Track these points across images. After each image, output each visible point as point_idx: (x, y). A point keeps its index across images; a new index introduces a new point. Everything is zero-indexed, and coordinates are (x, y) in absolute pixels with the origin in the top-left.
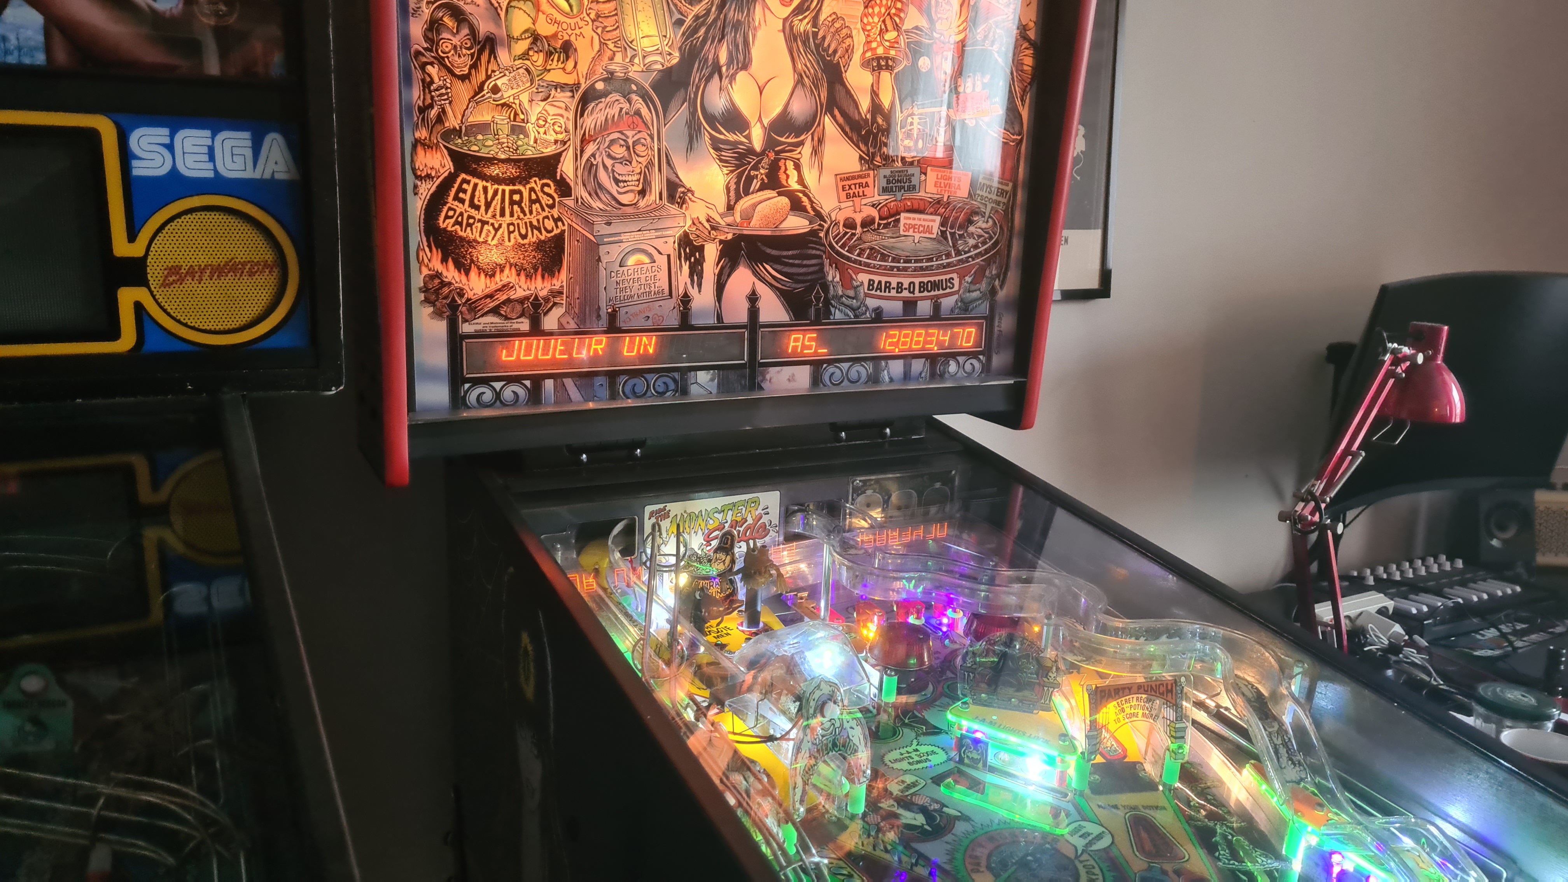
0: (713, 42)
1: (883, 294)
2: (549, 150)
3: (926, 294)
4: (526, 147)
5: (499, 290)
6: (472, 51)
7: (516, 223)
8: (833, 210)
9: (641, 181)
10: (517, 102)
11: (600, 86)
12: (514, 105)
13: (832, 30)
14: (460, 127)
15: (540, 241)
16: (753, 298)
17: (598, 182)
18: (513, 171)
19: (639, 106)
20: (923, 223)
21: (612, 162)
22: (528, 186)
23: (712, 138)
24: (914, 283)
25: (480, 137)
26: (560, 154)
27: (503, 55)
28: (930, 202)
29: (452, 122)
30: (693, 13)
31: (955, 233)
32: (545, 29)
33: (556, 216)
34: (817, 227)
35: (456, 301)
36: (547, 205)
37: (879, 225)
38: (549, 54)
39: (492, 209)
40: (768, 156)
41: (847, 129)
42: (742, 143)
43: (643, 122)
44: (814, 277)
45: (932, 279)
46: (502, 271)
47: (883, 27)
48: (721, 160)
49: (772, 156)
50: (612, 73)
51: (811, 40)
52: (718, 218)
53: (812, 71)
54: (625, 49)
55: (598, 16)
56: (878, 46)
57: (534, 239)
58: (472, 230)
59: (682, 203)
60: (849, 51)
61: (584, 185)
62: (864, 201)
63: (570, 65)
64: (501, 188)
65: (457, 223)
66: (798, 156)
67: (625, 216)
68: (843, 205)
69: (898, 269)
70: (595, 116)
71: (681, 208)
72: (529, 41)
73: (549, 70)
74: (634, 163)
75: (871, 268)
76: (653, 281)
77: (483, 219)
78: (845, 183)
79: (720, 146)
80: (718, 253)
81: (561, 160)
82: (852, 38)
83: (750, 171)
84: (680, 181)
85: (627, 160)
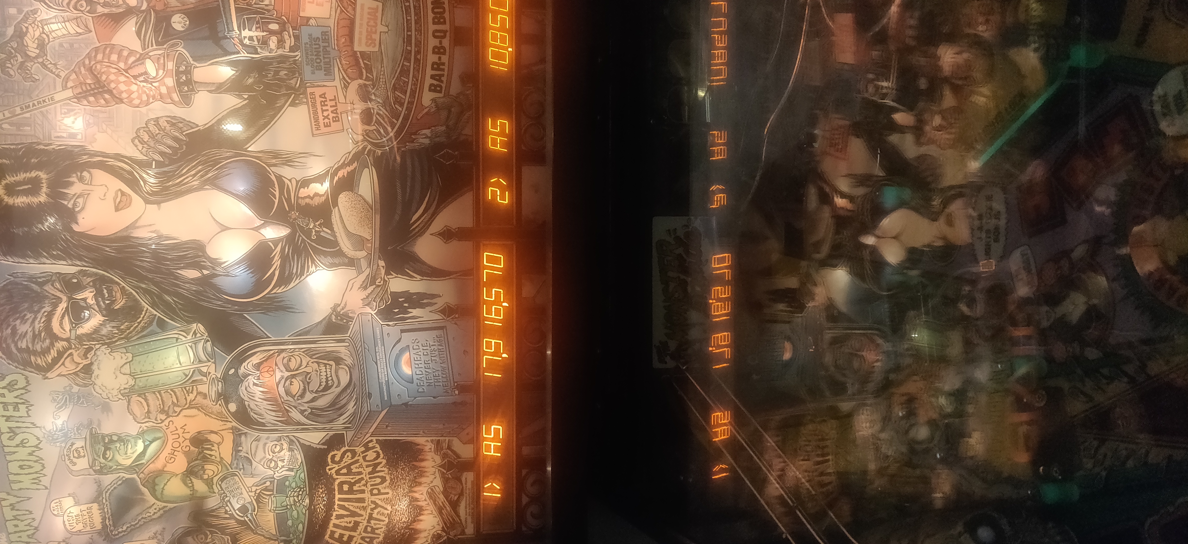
1: (446, 73)
2: (299, 457)
3: (447, 15)
5: (435, 502)
6: (209, 533)
7: (370, 488)
8: (352, 138)
9: (326, 362)
10: (254, 489)
11: (233, 407)
12: (258, 492)
13: (152, 144)
14: (282, 541)
15: (387, 463)
16: (447, 235)
17: (329, 407)
19: (250, 366)
20: (365, 20)
21: (308, 393)
22: (335, 476)
23: (278, 285)
24: (435, 31)
25: (290, 523)
26: (302, 445)
28: (342, 11)
30: (149, 308)
32: (180, 464)
33: (363, 449)
34: (371, 158)
35: (445, 541)
36: (352, 458)
37: (367, 79)
38: (206, 459)
39: (358, 510)
40: (295, 219)
41: (261, 122)
42: (283, 250)
43: (266, 360)
44: (425, 162)
45: (430, 6)
46: (417, 500)
47: (141, 79)
48: (302, 274)
49: (294, 214)
50: (219, 395)
51: (165, 169)
52: (363, 277)
53: (200, 167)
54: (194, 381)
55: (162, 411)
56: (164, 84)
57: (386, 469)
58: (377, 529)
59: (347, 318)
60: (174, 122)
61: (332, 421)
62: (342, 99)
63: (213, 438)
64: (337, 502)
65: (371, 542)
67: (362, 378)
68: (346, 126)
69: (418, 52)
70: (263, 412)
71: (352, 318)
72: (194, 480)
73: (221, 458)
74: (308, 370)
75: (416, 89)
76: (428, 348)
77: (367, 518)
78: (322, 125)
79: (286, 274)
80: (399, 276)
81: (309, 444)
82: (158, 118)
83: (312, 240)
84: (324, 319)
85: (306, 378)
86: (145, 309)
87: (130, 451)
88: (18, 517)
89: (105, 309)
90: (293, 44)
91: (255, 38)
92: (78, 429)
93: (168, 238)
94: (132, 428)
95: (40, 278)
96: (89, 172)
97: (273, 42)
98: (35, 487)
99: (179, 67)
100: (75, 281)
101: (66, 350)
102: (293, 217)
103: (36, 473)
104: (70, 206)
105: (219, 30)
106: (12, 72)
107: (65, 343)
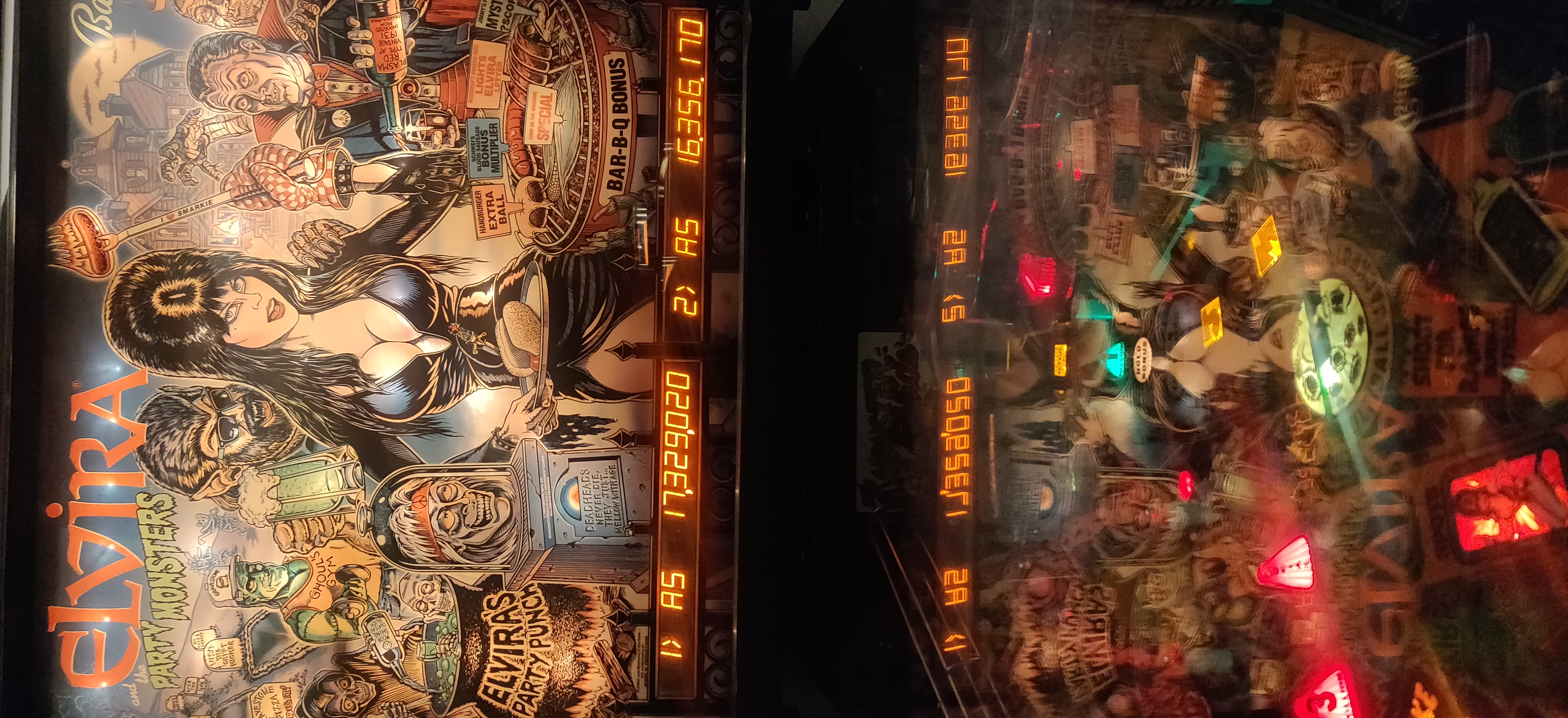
0: (328, 404)
1: (626, 168)
2: (452, 598)
3: (628, 103)
4: (448, 625)
5: (602, 659)
6: (352, 679)
7: (530, 638)
8: (520, 242)
9: (484, 493)
10: (402, 633)
11: (382, 540)
12: (406, 636)
13: (308, 249)
14: (430, 694)
15: (550, 612)
16: (624, 351)
17: (486, 544)
18: (475, 639)
19: (402, 495)
20: (538, 110)
21: (463, 527)
23: (435, 405)
24: (615, 121)
25: (439, 674)
27: (356, 646)
28: (512, 100)
29: (424, 702)
30: (299, 427)
31: (551, 61)
32: (325, 601)
33: (523, 593)
34: (541, 264)
35: (613, 705)
36: (511, 603)
37: (539, 175)
38: (352, 597)
39: (515, 664)
40: (455, 332)
41: (422, 225)
42: (441, 366)
43: (419, 489)
44: (601, 268)
45: (610, 93)
46: (581, 655)
47: (300, 179)
48: (461, 393)
49: (455, 326)
50: (368, 526)
51: (321, 276)
52: (528, 398)
53: (356, 274)
54: (341, 509)
55: (309, 541)
56: (322, 185)
57: (548, 619)
58: (537, 686)
59: (509, 443)
60: (332, 225)
61: (488, 560)
62: (510, 198)
63: (360, 573)
64: (492, 653)
65: (529, 701)
66: (456, 290)
67: (524, 510)
68: (514, 228)
69: (596, 145)
70: (414, 546)
71: (515, 444)
72: (338, 618)
73: (368, 597)
74: (465, 501)
75: (593, 185)
76: (599, 480)
77: (525, 673)
78: (487, 226)
79: (444, 393)
80: (568, 397)
81: (462, 585)
82: (315, 221)
83: (474, 356)
84: (484, 444)
85: (462, 509)
86: (294, 429)
87: (274, 583)
88: (158, 649)
89: (254, 427)
90: (458, 138)
91: (419, 134)
92: (223, 556)
93: (321, 351)
94: (278, 559)
95: (189, 392)
96: (243, 280)
97: (438, 136)
98: (177, 616)
99: (338, 167)
100: (225, 396)
101: (214, 470)
102: (454, 329)
103: (179, 601)
104: (223, 316)
105: (381, 126)
106: (172, 176)
107: (213, 462)
